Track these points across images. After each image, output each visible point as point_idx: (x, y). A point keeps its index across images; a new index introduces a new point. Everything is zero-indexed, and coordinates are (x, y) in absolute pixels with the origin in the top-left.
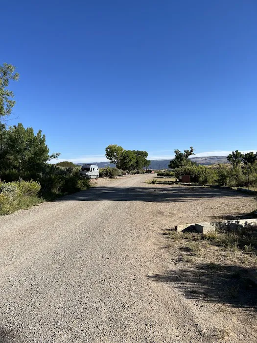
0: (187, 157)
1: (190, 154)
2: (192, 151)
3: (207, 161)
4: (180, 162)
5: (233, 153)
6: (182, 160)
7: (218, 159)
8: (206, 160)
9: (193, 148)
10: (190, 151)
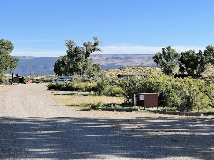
0: (87, 54)
1: (94, 50)
2: (96, 44)
3: (110, 62)
4: (74, 64)
5: (163, 50)
6: (79, 60)
7: (127, 58)
8: (107, 59)
9: (99, 40)
10: (93, 44)
